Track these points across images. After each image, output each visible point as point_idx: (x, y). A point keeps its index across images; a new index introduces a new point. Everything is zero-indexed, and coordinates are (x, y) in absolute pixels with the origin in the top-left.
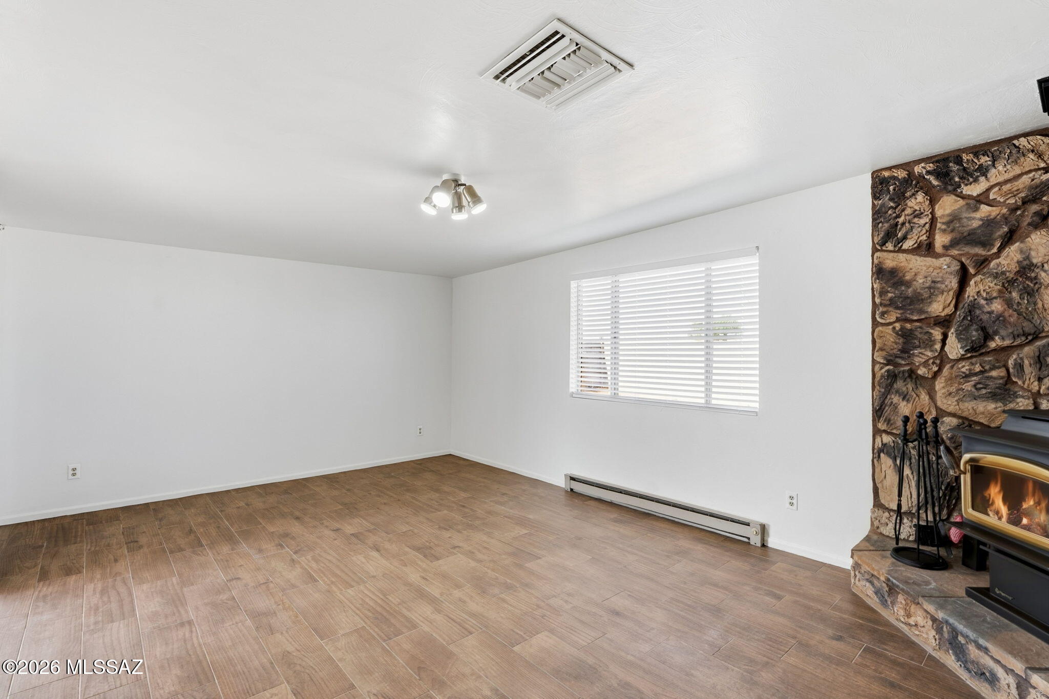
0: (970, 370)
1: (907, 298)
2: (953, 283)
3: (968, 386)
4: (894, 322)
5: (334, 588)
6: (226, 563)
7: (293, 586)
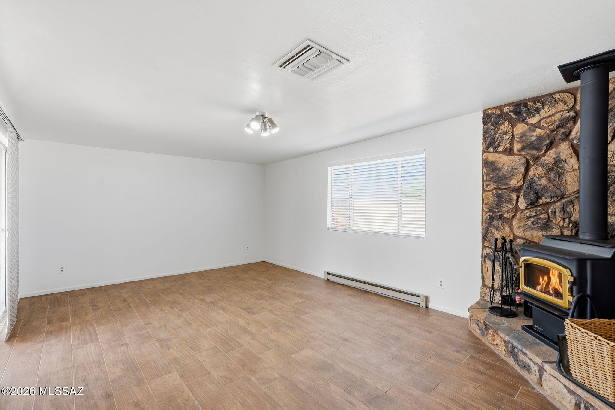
0: (530, 214)
1: (499, 177)
2: (522, 169)
3: (529, 223)
4: (493, 190)
5: (200, 328)
6: (144, 316)
7: (179, 327)
